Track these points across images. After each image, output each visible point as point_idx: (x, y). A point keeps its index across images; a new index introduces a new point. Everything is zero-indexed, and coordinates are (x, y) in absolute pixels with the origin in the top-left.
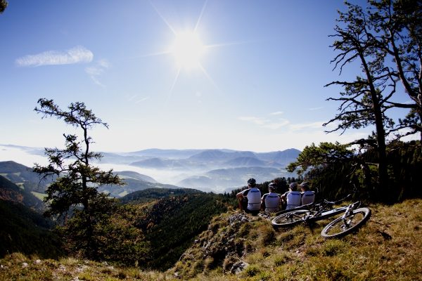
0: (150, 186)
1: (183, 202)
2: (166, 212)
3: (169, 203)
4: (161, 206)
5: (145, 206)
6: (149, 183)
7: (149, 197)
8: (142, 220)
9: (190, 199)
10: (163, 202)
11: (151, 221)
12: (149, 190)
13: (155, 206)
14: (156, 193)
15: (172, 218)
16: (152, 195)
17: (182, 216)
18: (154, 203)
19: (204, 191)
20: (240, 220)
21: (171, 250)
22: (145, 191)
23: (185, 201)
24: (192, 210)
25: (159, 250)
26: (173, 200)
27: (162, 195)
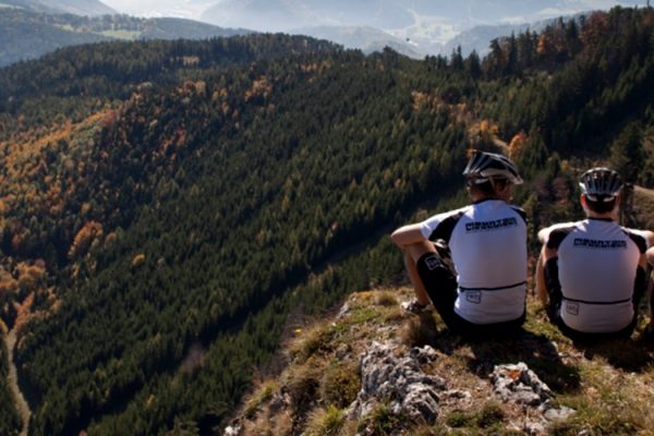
0: (76, 36)
1: (246, 107)
2: (162, 162)
3: (176, 112)
4: (138, 131)
5: (52, 138)
6: (68, 18)
7: (75, 92)
8: (42, 214)
9: (280, 88)
10: (146, 109)
11: (90, 216)
12: (69, 54)
13: (105, 137)
14: (107, 70)
15: (195, 189)
16: (90, 80)
17: (244, 175)
18: (99, 118)
19: (348, 45)
20: (397, 395)
21: (197, 358)
22: (49, 60)
23: (258, 100)
24: (294, 144)
25: (133, 360)
26: (197, 100)
27: (139, 75)
